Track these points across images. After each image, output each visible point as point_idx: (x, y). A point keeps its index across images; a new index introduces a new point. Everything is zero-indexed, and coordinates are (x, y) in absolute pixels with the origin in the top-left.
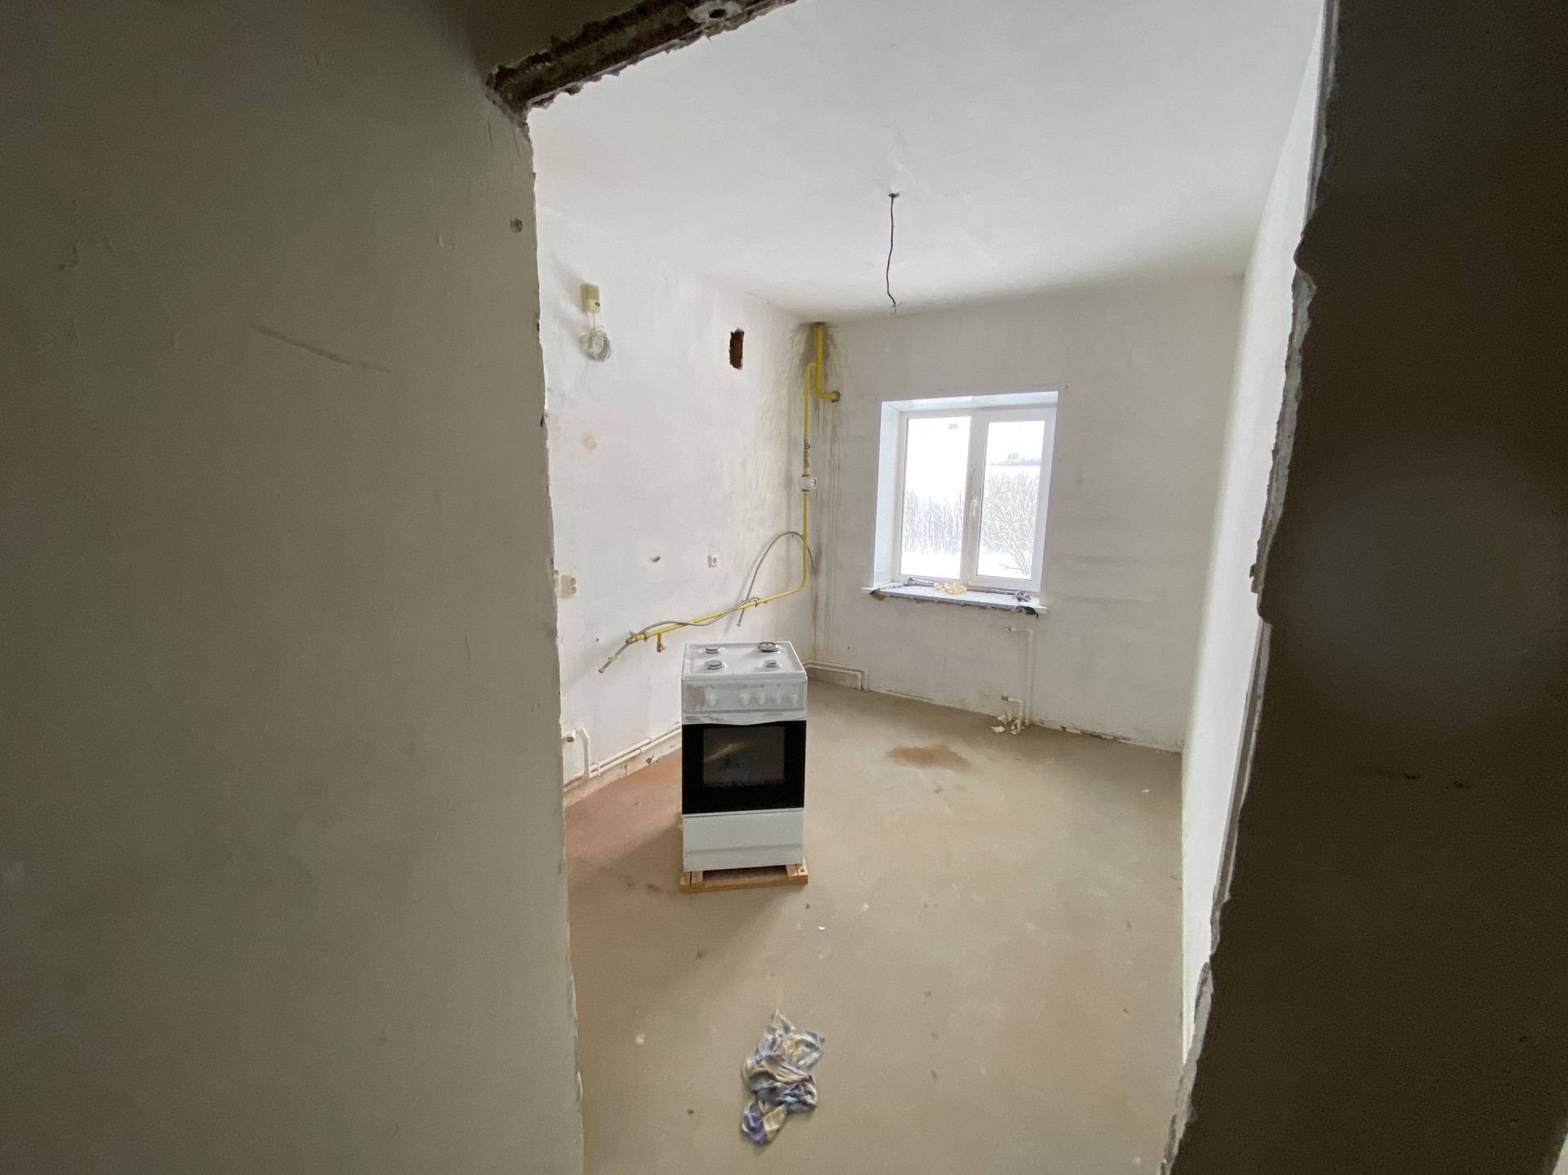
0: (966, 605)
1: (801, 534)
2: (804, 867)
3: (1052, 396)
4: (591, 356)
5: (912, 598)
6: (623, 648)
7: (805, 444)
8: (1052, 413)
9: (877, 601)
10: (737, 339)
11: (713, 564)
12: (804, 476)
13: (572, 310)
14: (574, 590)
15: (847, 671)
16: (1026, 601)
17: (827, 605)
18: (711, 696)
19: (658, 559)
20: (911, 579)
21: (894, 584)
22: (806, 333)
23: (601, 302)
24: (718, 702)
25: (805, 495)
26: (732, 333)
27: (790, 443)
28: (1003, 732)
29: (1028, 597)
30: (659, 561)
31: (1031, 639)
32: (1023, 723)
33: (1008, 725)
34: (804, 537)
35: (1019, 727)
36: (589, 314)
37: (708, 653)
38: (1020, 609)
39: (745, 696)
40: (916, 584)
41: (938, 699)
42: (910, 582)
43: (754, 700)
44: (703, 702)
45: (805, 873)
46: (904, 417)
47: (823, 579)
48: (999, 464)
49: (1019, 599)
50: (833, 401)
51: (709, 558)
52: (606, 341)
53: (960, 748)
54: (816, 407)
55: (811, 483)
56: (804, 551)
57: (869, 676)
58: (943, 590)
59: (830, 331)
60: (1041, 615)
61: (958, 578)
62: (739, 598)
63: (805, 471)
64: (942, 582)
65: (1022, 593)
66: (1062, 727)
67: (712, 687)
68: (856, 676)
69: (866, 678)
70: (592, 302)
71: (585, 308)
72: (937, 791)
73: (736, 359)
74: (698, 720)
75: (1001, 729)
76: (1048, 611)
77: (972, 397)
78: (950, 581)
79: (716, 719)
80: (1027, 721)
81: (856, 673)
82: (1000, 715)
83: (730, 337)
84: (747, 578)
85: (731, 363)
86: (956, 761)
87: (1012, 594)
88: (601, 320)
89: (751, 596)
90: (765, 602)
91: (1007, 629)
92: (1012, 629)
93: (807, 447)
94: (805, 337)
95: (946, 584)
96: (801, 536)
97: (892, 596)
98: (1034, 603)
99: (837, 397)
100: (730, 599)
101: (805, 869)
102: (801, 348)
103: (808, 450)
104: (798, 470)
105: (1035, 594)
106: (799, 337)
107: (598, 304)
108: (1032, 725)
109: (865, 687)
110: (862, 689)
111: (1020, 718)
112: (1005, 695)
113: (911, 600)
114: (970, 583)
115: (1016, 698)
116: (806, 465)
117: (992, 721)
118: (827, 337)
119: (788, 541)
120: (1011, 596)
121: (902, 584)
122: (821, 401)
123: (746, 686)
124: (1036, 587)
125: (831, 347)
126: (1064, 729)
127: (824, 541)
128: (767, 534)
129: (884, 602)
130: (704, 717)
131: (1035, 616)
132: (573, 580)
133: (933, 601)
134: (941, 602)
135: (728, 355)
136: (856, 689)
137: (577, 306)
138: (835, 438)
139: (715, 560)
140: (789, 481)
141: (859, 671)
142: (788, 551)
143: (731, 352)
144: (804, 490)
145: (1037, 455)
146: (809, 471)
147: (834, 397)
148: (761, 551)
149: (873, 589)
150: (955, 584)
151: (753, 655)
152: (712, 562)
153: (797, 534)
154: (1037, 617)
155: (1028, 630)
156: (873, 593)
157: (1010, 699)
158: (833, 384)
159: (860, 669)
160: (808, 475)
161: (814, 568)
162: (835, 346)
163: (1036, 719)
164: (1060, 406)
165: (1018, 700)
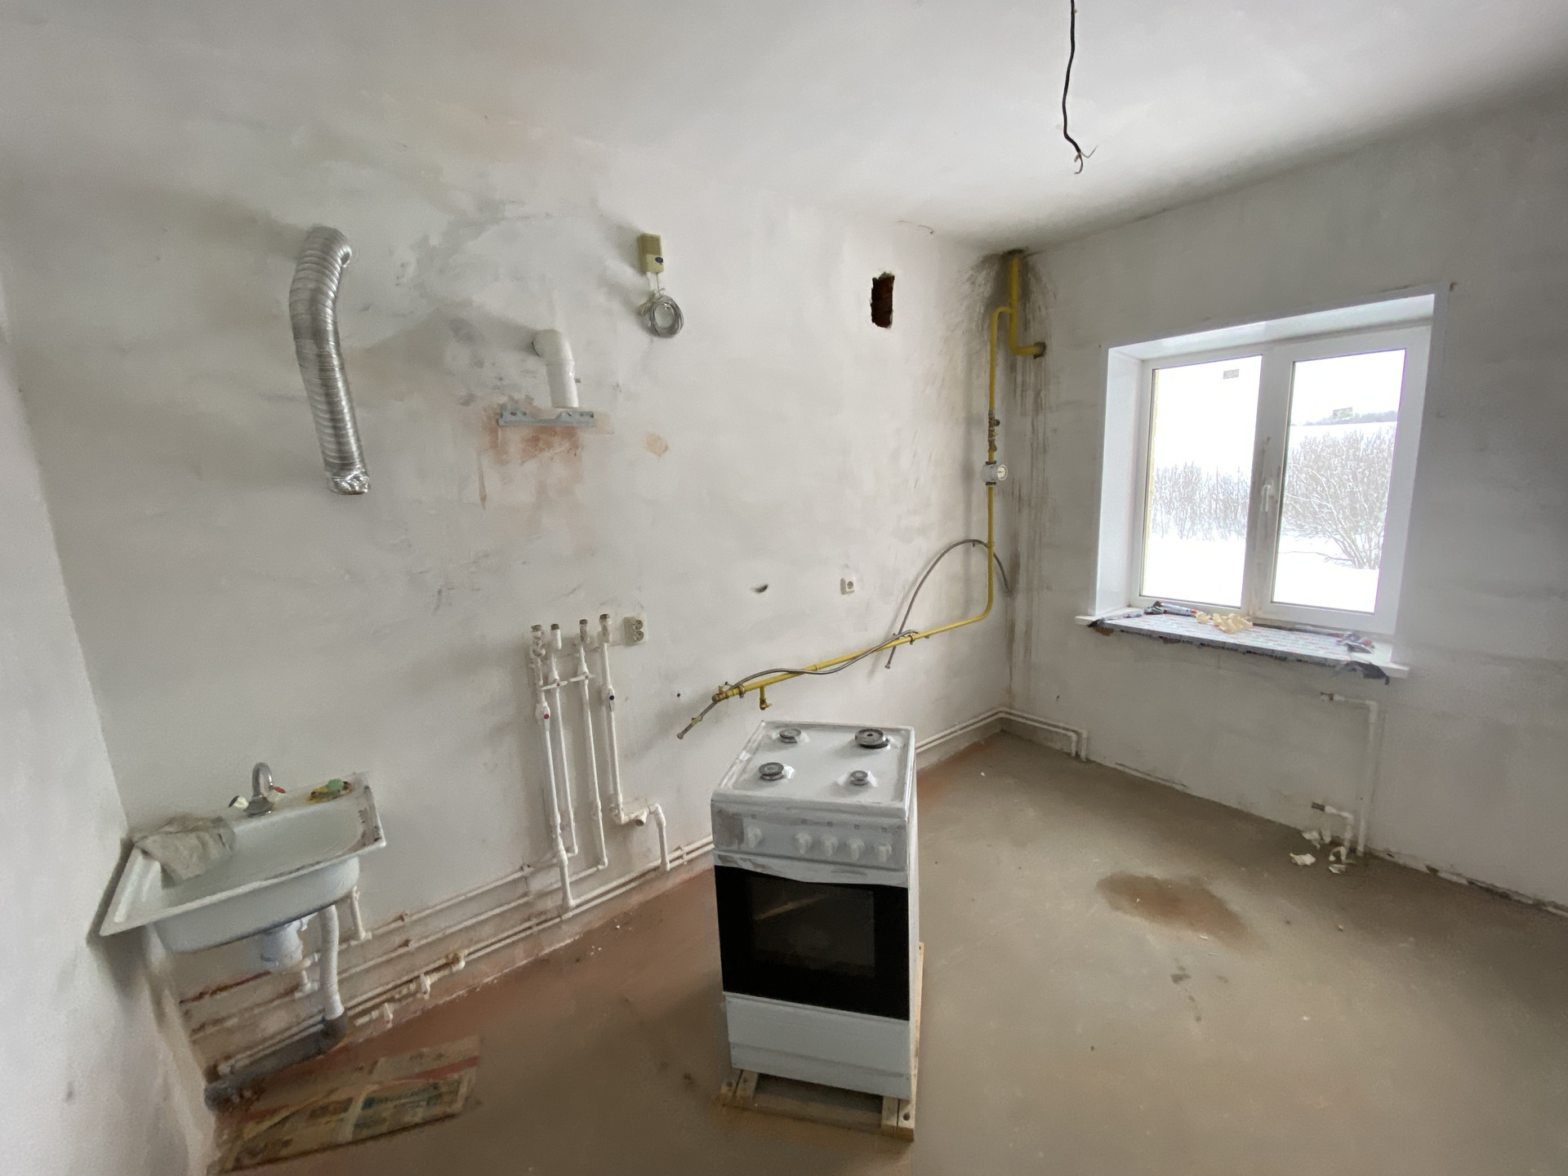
0: (1249, 652)
1: (986, 541)
2: (912, 1109)
3: (1423, 304)
4: (654, 331)
5: (1156, 636)
6: (710, 707)
7: (991, 418)
8: (1424, 334)
9: (1100, 636)
10: (882, 289)
11: (847, 590)
12: (988, 463)
13: (626, 273)
14: (641, 634)
15: (1056, 730)
16: (1364, 651)
17: (1028, 633)
18: (753, 832)
19: (764, 588)
20: (1158, 604)
21: (1128, 611)
22: (996, 267)
23: (664, 256)
24: (761, 843)
25: (990, 490)
26: (874, 280)
27: (970, 421)
28: (1313, 864)
29: (1367, 643)
30: (767, 591)
31: (1373, 718)
32: (1352, 850)
33: (1324, 851)
34: (989, 546)
35: (1343, 858)
36: (649, 274)
37: (783, 741)
38: (1352, 666)
39: (804, 837)
40: (1165, 612)
41: (1199, 788)
42: (1157, 609)
43: (816, 844)
44: (740, 837)
45: (910, 1124)
46: (1148, 370)
47: (1021, 600)
48: (1319, 424)
49: (1351, 648)
50: (1036, 356)
51: (843, 581)
52: (675, 308)
53: (1231, 893)
54: (1012, 368)
55: (1001, 473)
56: (990, 561)
57: (1088, 739)
58: (1212, 623)
59: (1032, 260)
60: (1397, 679)
61: (1239, 605)
62: (888, 632)
63: (990, 457)
64: (1209, 610)
65: (1356, 635)
66: (1429, 868)
67: (754, 816)
68: (1069, 738)
69: (1084, 742)
70: (651, 258)
71: (642, 269)
72: (1177, 979)
73: (882, 313)
74: (736, 862)
75: (1308, 859)
76: (1411, 673)
77: (1263, 323)
78: (1224, 610)
79: (763, 866)
80: (1360, 848)
81: (1070, 734)
82: (1310, 830)
83: (872, 286)
84: (902, 603)
85: (874, 321)
86: (1223, 920)
87: (1337, 636)
88: (670, 282)
89: (904, 630)
90: (927, 637)
91: (1326, 698)
92: (1337, 698)
93: (993, 423)
94: (993, 274)
95: (1216, 616)
96: (985, 545)
97: (1122, 631)
98: (1381, 657)
99: (1041, 350)
100: (876, 633)
101: (913, 1114)
102: (985, 289)
103: (996, 428)
104: (981, 455)
105: (1383, 639)
106: (984, 273)
107: (660, 260)
108: (1370, 855)
109: (1083, 754)
110: (1078, 755)
111: (1347, 843)
112: (1320, 802)
113: (1155, 639)
114: (1260, 614)
115: (1340, 809)
116: (992, 447)
117: (1293, 840)
118: (1026, 269)
119: (967, 553)
120: (1334, 640)
121: (1142, 612)
122: (1020, 359)
123: (804, 822)
124: (1389, 628)
125: (1033, 281)
126: (1434, 871)
127: (1023, 549)
128: (929, 545)
129: (1111, 638)
130: (744, 860)
131: (1383, 681)
132: (640, 623)
133: (1191, 643)
134: (1203, 644)
135: (869, 310)
136: (1069, 754)
137: (633, 266)
138: (1038, 407)
139: (851, 584)
140: (967, 473)
141: (1074, 731)
142: (967, 565)
143: (872, 305)
144: (988, 483)
145: (1394, 405)
146: (996, 456)
147: (1036, 350)
148: (923, 569)
149: (1094, 619)
150: (1231, 615)
151: (842, 753)
152: (846, 587)
153: (980, 542)
154: (1387, 682)
155: (1367, 702)
156: (1094, 625)
157: (1328, 809)
158: (1035, 334)
159: (1076, 729)
160: (995, 462)
161: (1009, 588)
162: (1038, 280)
163: (1380, 846)
164: (1438, 321)
165: (1345, 814)
